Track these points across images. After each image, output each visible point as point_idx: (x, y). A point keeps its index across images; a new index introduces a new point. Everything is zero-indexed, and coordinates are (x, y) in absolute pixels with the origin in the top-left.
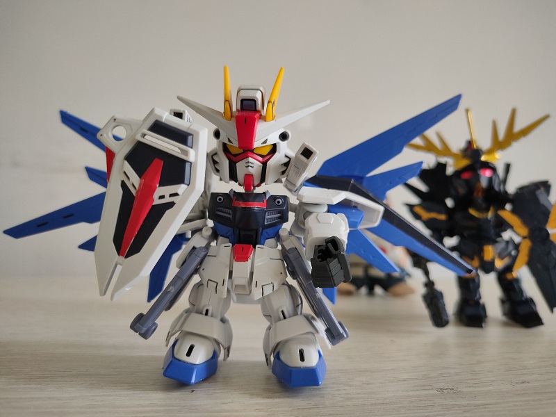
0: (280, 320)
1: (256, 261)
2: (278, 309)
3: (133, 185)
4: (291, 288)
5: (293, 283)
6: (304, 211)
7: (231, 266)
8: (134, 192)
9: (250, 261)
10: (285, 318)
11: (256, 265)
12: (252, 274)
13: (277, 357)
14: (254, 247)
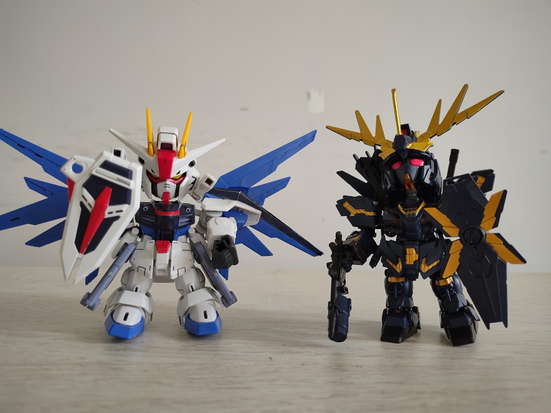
0: (190, 292)
1: (173, 252)
2: (188, 285)
3: (89, 204)
4: (197, 270)
5: (199, 266)
6: (206, 216)
7: (155, 256)
8: (90, 209)
9: (168, 252)
10: (193, 290)
11: (172, 255)
12: (170, 261)
13: (188, 317)
14: (171, 242)
